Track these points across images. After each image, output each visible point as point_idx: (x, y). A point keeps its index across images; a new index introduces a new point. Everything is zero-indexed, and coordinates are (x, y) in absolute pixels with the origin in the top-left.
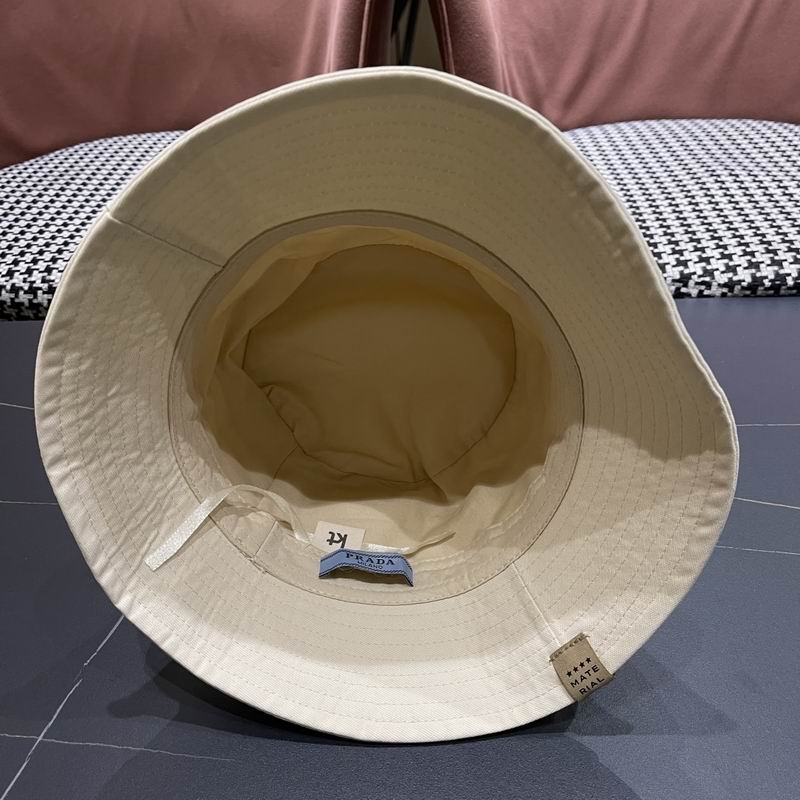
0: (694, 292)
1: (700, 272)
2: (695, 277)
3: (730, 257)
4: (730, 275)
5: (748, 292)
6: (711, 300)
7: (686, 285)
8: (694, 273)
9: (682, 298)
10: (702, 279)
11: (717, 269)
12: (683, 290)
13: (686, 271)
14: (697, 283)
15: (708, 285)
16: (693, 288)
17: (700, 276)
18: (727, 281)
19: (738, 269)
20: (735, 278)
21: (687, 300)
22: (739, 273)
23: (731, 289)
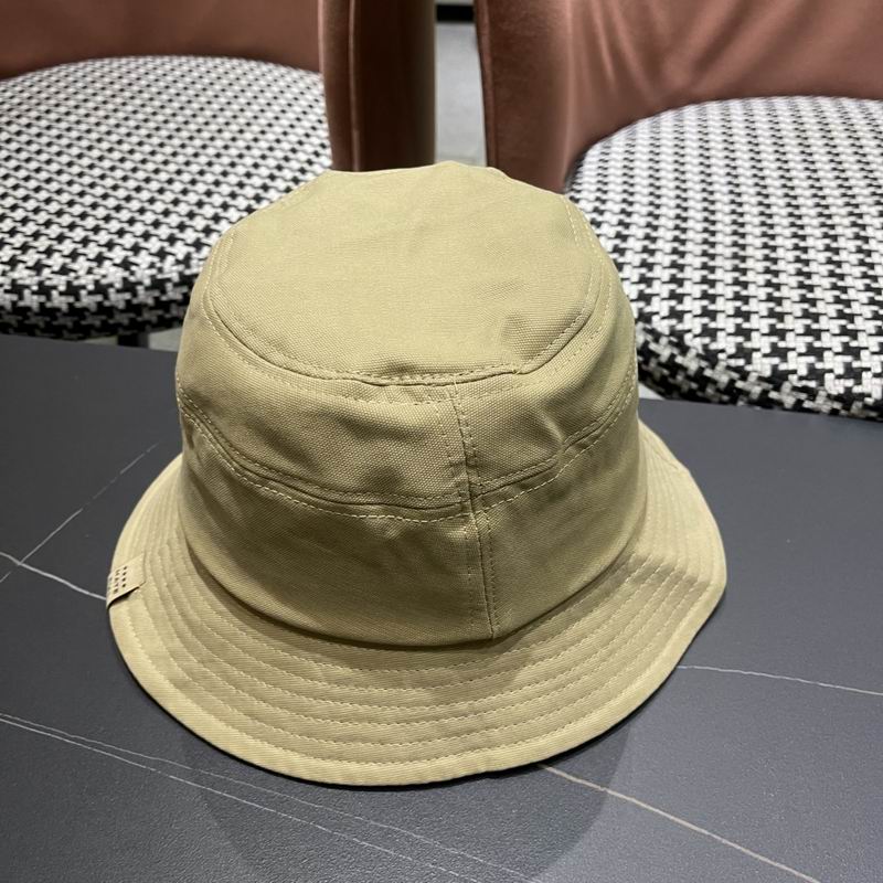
0: (789, 401)
1: (803, 371)
2: (793, 378)
3: (856, 353)
4: (850, 383)
5: (873, 414)
6: (813, 416)
7: (777, 388)
8: (794, 372)
9: (770, 408)
10: (804, 383)
11: (831, 371)
12: (773, 395)
13: (783, 367)
14: (795, 389)
15: (812, 394)
16: (788, 395)
17: (801, 378)
18: (842, 391)
19: (864, 374)
20: (857, 390)
21: (776, 412)
22: (864, 381)
23: (847, 407)
